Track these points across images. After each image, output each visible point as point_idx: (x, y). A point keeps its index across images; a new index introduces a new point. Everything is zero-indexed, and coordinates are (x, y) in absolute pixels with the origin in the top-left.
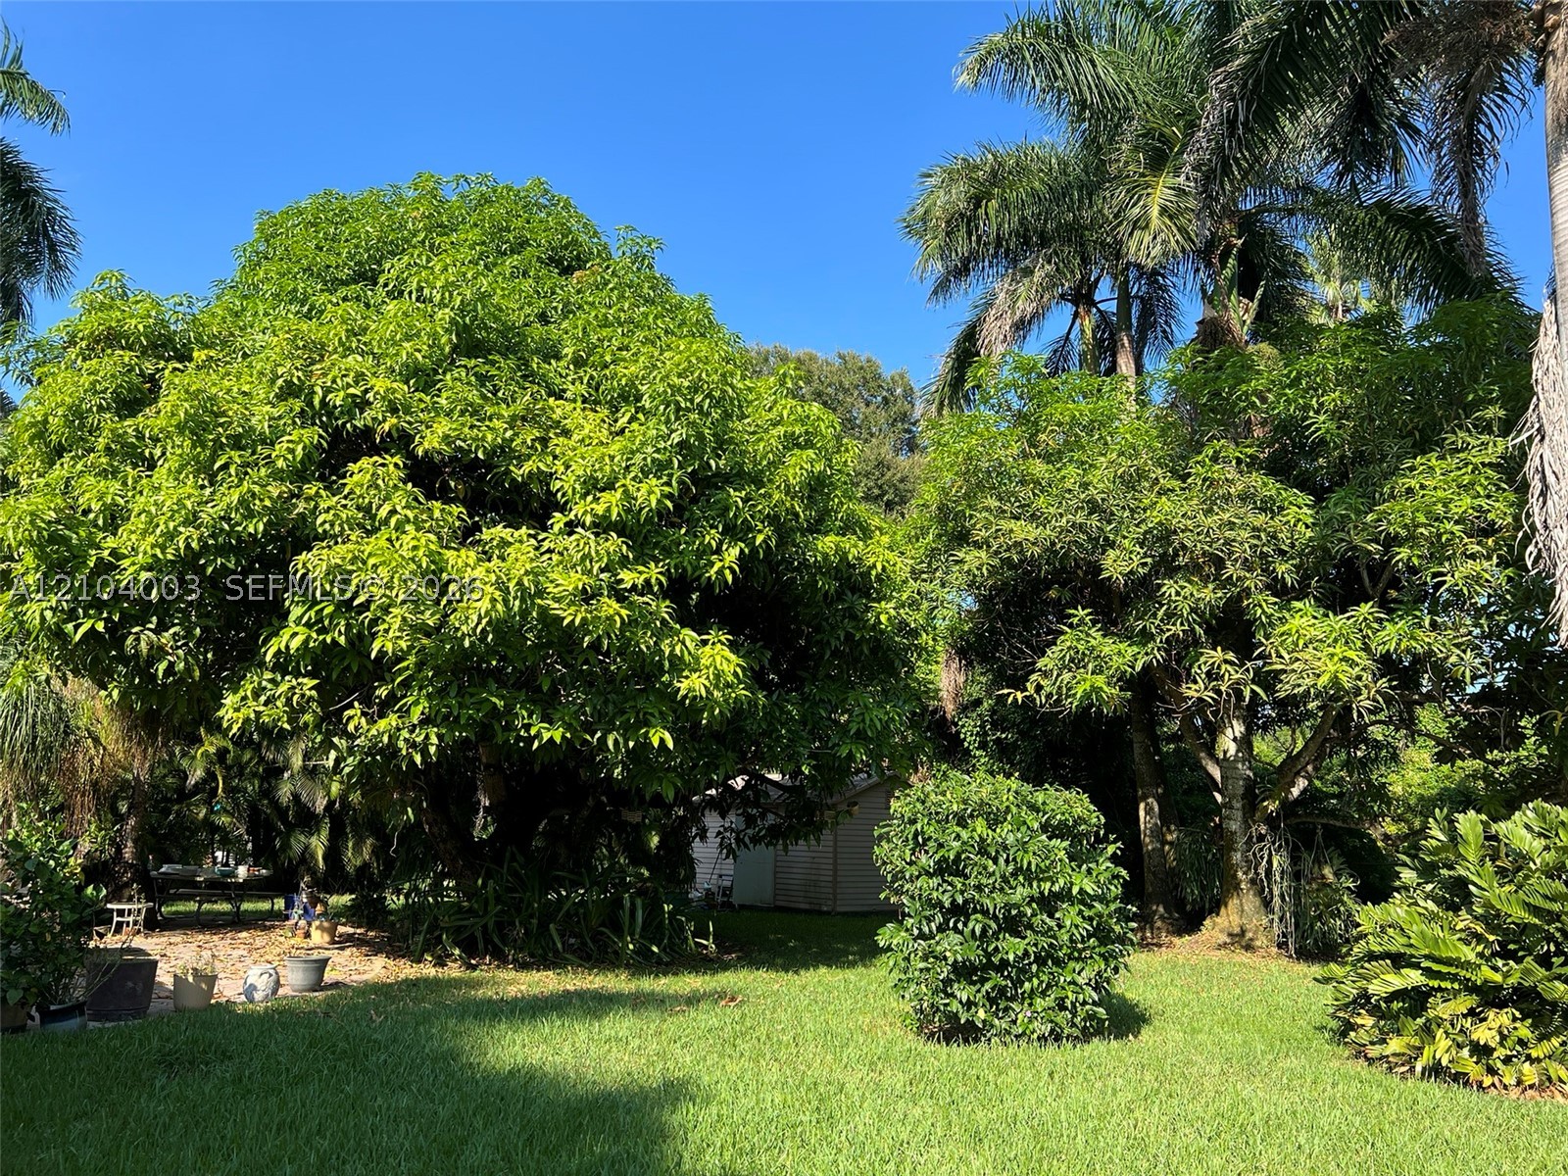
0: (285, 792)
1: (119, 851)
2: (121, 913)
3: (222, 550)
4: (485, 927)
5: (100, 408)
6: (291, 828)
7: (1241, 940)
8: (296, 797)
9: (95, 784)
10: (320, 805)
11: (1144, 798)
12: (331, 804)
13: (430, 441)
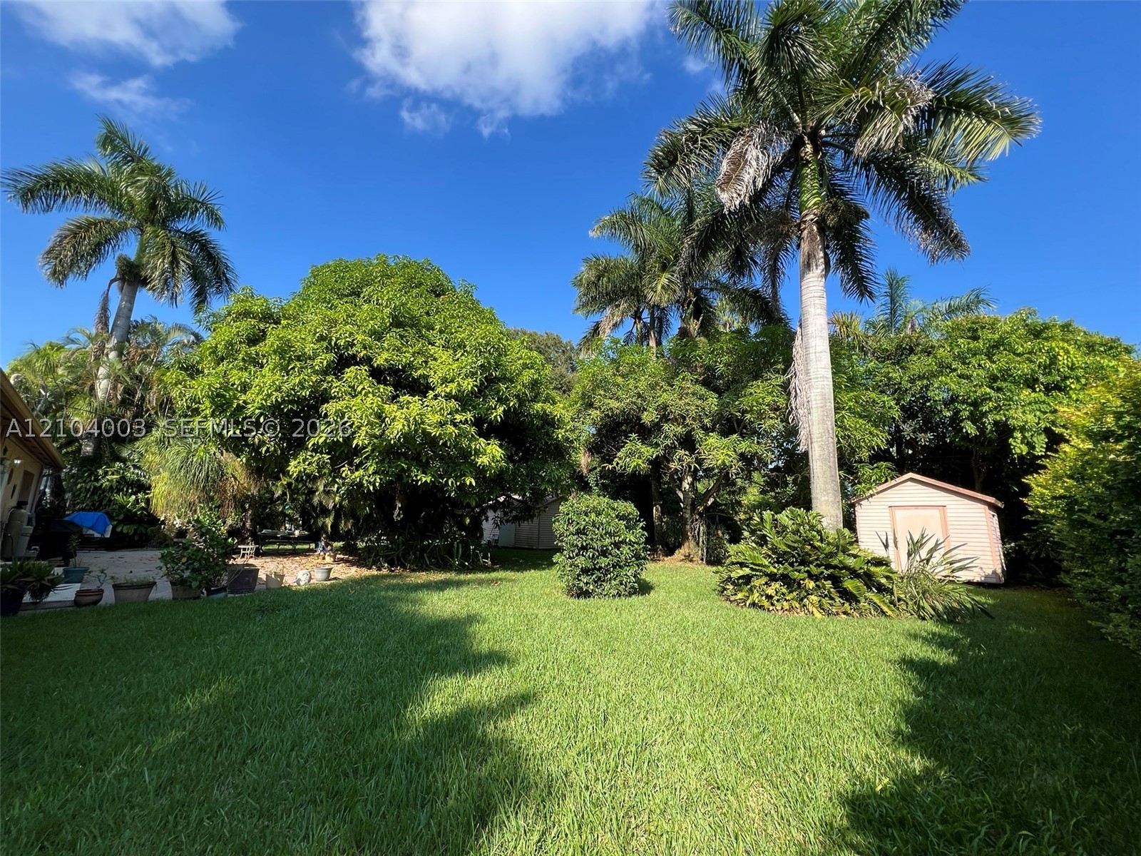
0: (316, 500)
1: (244, 524)
2: (244, 549)
3: (291, 402)
4: (398, 555)
5: (240, 342)
6: (318, 516)
7: (688, 558)
8: (321, 503)
9: (234, 497)
10: (331, 506)
11: (655, 505)
12: (335, 505)
13: (379, 361)
